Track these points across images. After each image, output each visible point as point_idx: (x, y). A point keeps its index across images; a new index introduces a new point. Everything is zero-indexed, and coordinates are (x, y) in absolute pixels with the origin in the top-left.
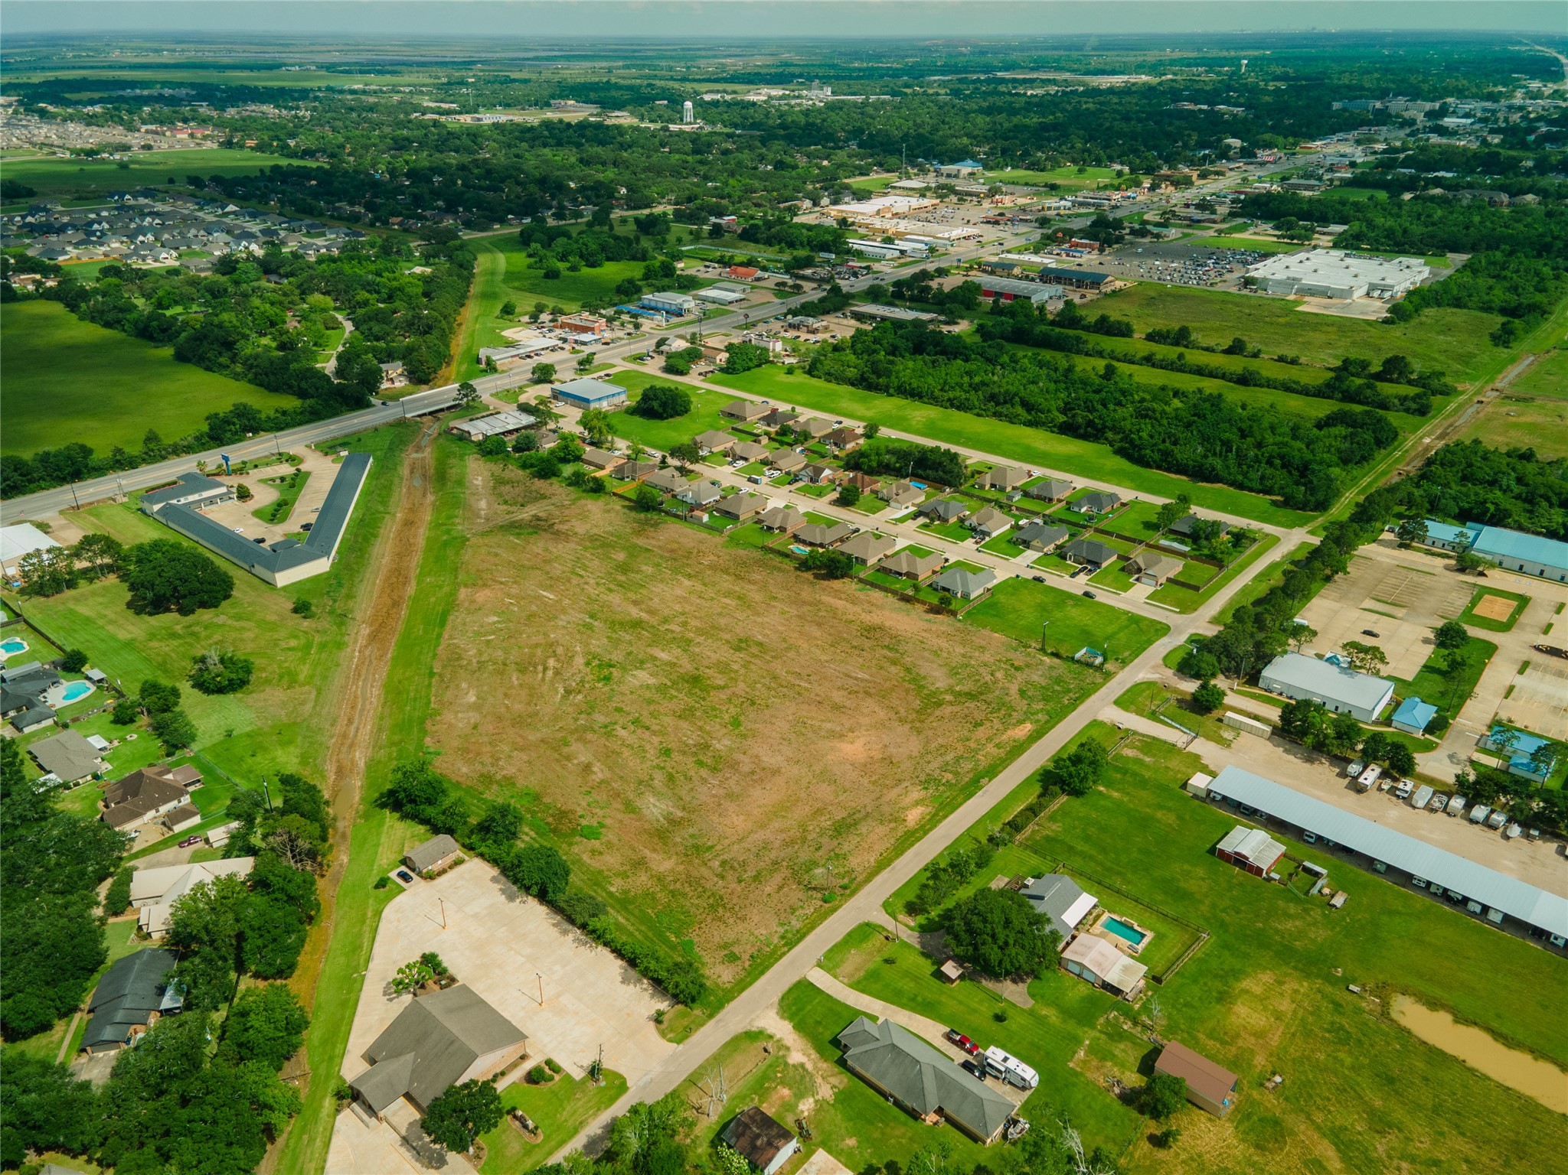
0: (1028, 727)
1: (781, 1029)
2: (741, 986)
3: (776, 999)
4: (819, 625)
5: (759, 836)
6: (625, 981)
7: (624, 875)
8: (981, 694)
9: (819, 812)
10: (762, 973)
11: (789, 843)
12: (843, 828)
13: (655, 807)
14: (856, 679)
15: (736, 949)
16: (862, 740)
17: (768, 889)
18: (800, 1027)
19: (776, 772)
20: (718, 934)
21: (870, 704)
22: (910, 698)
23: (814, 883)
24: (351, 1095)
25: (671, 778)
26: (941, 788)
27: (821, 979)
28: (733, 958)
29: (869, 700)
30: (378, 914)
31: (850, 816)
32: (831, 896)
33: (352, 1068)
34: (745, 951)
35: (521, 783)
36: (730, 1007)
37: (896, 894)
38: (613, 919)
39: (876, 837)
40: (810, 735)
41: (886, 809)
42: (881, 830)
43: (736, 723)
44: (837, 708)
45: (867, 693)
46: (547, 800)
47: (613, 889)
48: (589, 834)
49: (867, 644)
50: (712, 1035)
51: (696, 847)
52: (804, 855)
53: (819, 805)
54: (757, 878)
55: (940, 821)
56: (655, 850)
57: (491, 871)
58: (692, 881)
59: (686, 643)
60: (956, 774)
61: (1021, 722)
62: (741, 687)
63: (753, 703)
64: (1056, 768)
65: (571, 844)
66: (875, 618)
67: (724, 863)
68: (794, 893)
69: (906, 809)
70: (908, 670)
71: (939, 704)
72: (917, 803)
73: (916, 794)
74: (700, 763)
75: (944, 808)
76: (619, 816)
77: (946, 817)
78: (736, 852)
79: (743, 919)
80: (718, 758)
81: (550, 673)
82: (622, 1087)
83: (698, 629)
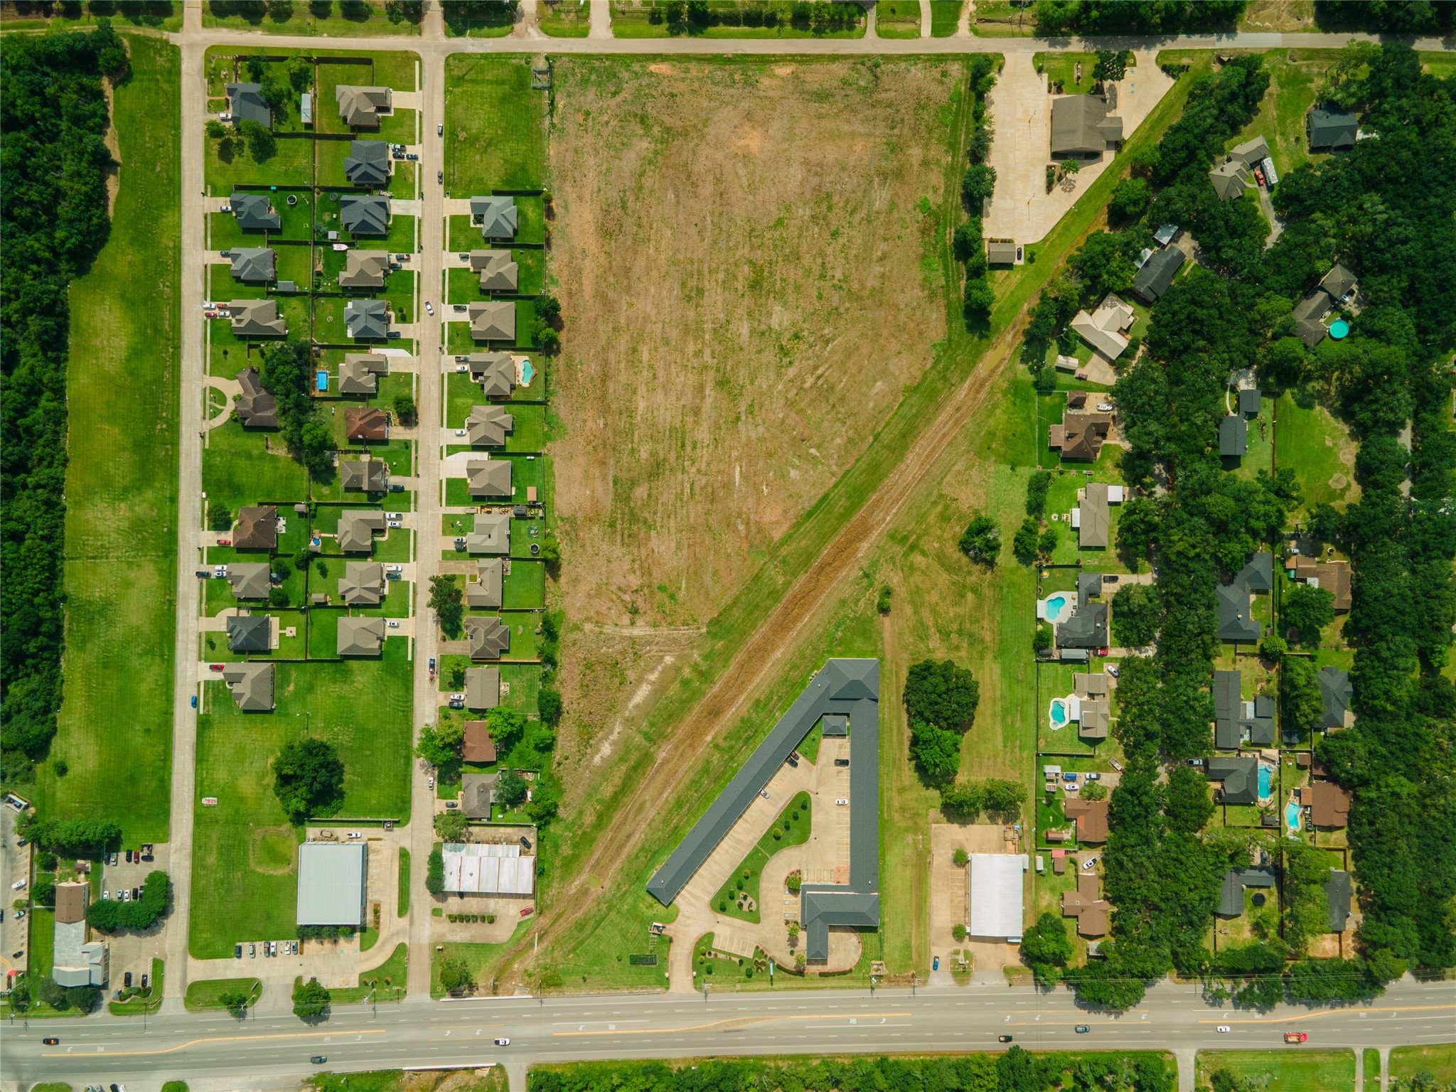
0: (653, 67)
1: (963, 24)
2: (955, 57)
3: (951, 38)
4: (628, 270)
5: (862, 129)
6: (992, 103)
7: (938, 162)
8: (636, 116)
9: (820, 117)
10: (943, 55)
11: (855, 111)
12: (822, 96)
13: (881, 197)
14: (677, 196)
15: (938, 76)
16: (741, 143)
17: (892, 94)
18: (957, 18)
19: (806, 162)
20: (938, 92)
21: (699, 167)
22: (674, 150)
23: (872, 78)
24: (1117, 145)
25: (853, 212)
26: (750, 73)
27: (926, 29)
28: (944, 74)
29: (696, 170)
30: (1045, 240)
31: (809, 101)
32: (873, 64)
33: (1109, 157)
34: (936, 73)
35: (920, 277)
36: (970, 51)
37: (850, 37)
38: (964, 140)
39: (816, 77)
40: (758, 173)
41: (791, 88)
42: (809, 78)
43: (780, 222)
44: (718, 181)
45: (689, 177)
46: (921, 251)
47: (950, 159)
48: (924, 206)
49: (629, 222)
50: (988, 46)
51: (892, 151)
52: (857, 98)
53: (816, 121)
54: (890, 106)
55: (781, 56)
56: (912, 165)
57: (986, 223)
58: (915, 131)
59: (721, 330)
60: (731, 75)
61: (651, 74)
62: (744, 252)
63: (753, 230)
64: (683, 30)
65: (939, 207)
66: (592, 243)
67: (892, 128)
68: (886, 81)
69: (783, 79)
70: (641, 175)
71: (668, 130)
72: (773, 76)
73: (765, 82)
74: (830, 208)
75: (764, 60)
76: (902, 206)
77: (774, 55)
78: (881, 129)
79: (919, 89)
80: (818, 204)
81: (819, 372)
82: (1038, 56)
83: (696, 339)
